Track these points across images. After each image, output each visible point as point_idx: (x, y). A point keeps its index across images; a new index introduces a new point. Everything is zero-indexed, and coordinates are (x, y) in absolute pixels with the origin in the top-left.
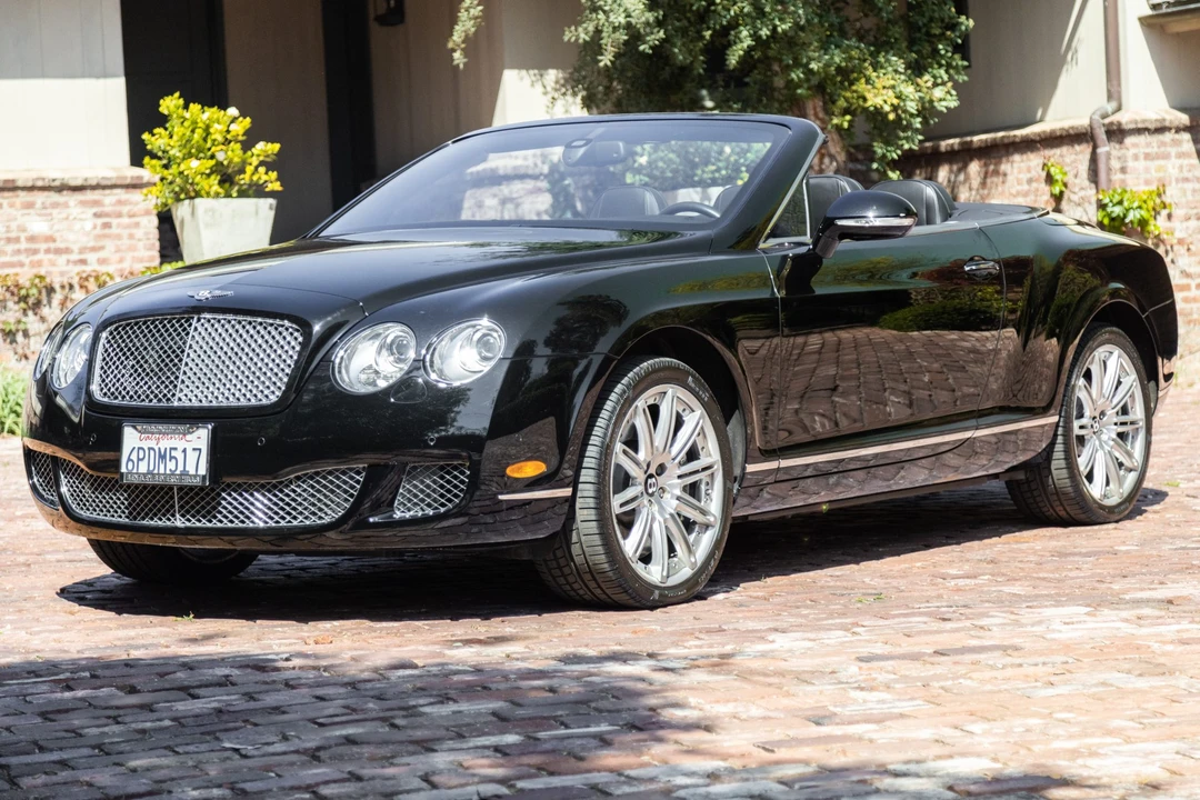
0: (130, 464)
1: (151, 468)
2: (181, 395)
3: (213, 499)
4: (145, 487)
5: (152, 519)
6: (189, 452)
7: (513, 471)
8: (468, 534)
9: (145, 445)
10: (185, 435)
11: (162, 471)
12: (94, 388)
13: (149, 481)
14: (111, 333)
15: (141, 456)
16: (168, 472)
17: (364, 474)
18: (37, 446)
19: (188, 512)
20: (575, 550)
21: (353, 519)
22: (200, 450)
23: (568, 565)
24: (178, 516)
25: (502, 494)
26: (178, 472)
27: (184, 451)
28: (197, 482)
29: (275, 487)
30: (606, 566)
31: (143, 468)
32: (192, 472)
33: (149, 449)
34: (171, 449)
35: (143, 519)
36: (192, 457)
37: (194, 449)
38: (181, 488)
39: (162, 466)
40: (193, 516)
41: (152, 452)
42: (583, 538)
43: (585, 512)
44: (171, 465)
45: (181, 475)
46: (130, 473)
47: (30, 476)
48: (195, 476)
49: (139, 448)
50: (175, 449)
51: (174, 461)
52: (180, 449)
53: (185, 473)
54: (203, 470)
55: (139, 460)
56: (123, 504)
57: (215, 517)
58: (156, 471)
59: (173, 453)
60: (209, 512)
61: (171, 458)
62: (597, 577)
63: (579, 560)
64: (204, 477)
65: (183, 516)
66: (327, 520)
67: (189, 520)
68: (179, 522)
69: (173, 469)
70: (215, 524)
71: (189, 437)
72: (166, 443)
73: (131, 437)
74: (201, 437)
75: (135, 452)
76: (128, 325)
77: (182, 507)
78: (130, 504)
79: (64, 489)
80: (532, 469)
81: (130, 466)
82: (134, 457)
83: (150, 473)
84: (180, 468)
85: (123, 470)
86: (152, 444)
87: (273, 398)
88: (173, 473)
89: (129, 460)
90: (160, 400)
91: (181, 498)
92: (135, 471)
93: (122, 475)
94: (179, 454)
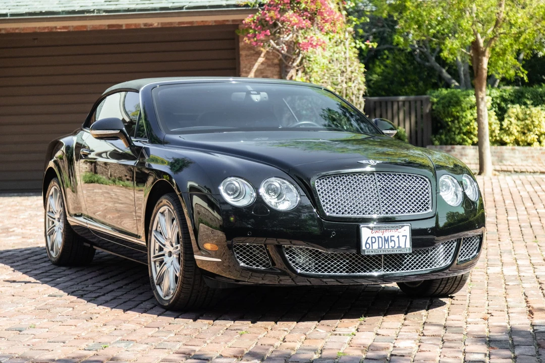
1: (380, 246)
6: (400, 237)
9: (376, 235)
11: (386, 247)
13: (381, 252)
15: (374, 241)
16: (390, 247)
17: (456, 243)
19: (388, 266)
22: (406, 236)
26: (396, 247)
27: (398, 237)
28: (406, 251)
31: (375, 246)
32: (403, 246)
33: (378, 237)
34: (391, 236)
36: (402, 240)
37: (403, 236)
38: (385, 255)
39: (387, 245)
40: (390, 268)
41: (380, 239)
44: (392, 244)
46: (368, 249)
48: (405, 248)
49: (372, 238)
50: (394, 236)
51: (393, 242)
52: (396, 236)
53: (399, 247)
54: (408, 245)
55: (372, 243)
58: (383, 248)
59: (393, 238)
61: (391, 241)
64: (409, 249)
65: (385, 269)
67: (388, 271)
69: (393, 246)
71: (399, 230)
72: (387, 234)
73: (366, 233)
74: (406, 230)
75: (370, 239)
82: (369, 241)
83: (380, 249)
84: (397, 245)
85: (364, 248)
86: (380, 234)
88: (393, 248)
89: (366, 243)
92: (371, 248)
93: (364, 251)
94: (395, 239)
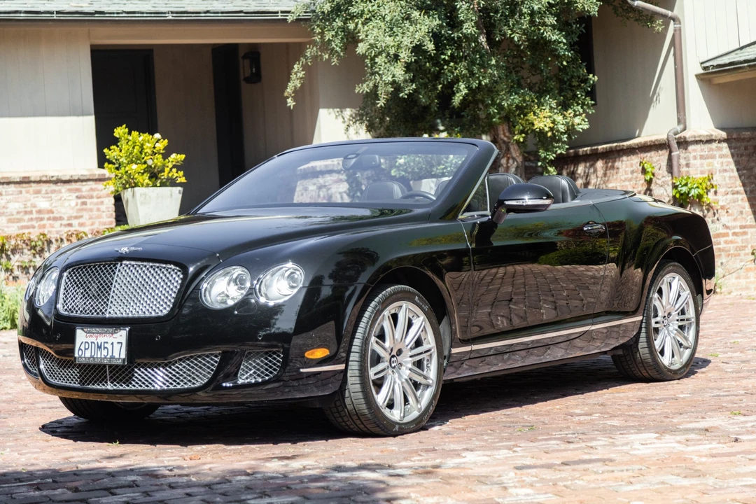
0: (80, 352)
1: (93, 354)
2: (110, 310)
3: (130, 372)
4: (89, 365)
5: (94, 385)
6: (115, 344)
7: (308, 354)
8: (283, 393)
9: (90, 340)
10: (112, 334)
11: (99, 356)
12: (59, 306)
13: (91, 361)
14: (70, 273)
15: (87, 347)
16: (103, 357)
17: (219, 357)
18: (27, 341)
19: (115, 380)
20: (348, 401)
21: (214, 383)
22: (121, 343)
23: (343, 410)
24: (109, 383)
25: (303, 368)
26: (108, 357)
27: (112, 344)
28: (120, 362)
29: (166, 365)
30: (366, 411)
31: (88, 354)
32: (117, 356)
33: (92, 343)
34: (104, 343)
35: (88, 384)
36: (117, 347)
37: (118, 343)
38: (110, 366)
39: (99, 353)
40: (118, 383)
41: (93, 345)
42: (352, 394)
43: (353, 378)
44: (104, 352)
45: (110, 358)
46: (80, 357)
47: (22, 359)
48: (119, 359)
49: (86, 342)
50: (107, 343)
51: (106, 350)
52: (110, 343)
53: (112, 357)
54: (123, 356)
55: (85, 349)
56: (76, 375)
57: (131, 383)
58: (95, 356)
59: (106, 345)
60: (127, 381)
61: (105, 348)
62: (361, 417)
63: (350, 407)
64: (124, 360)
65: (112, 383)
66: (198, 385)
67: (115, 385)
68: (110, 386)
69: (106, 354)
70: (131, 387)
71: (115, 335)
72: (101, 339)
73: (81, 336)
74: (122, 335)
75: (83, 345)
76: (79, 268)
77: (111, 377)
78: (81, 376)
79: (42, 367)
80: (320, 353)
81: (80, 354)
82: (82, 348)
83: (92, 357)
84: (110, 354)
85: (76, 355)
86: (93, 339)
87: (165, 312)
88: (105, 357)
89: (80, 349)
90: (98, 314)
91: (110, 372)
92: (83, 356)
93: (75, 358)
94: (109, 346)
